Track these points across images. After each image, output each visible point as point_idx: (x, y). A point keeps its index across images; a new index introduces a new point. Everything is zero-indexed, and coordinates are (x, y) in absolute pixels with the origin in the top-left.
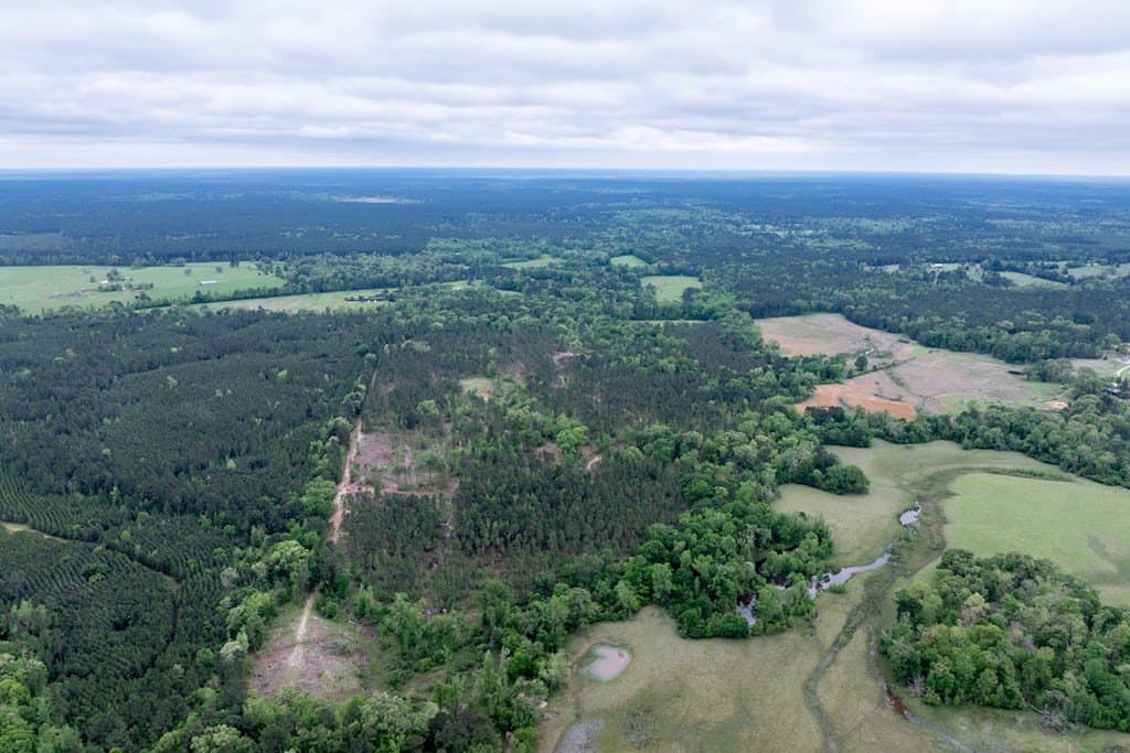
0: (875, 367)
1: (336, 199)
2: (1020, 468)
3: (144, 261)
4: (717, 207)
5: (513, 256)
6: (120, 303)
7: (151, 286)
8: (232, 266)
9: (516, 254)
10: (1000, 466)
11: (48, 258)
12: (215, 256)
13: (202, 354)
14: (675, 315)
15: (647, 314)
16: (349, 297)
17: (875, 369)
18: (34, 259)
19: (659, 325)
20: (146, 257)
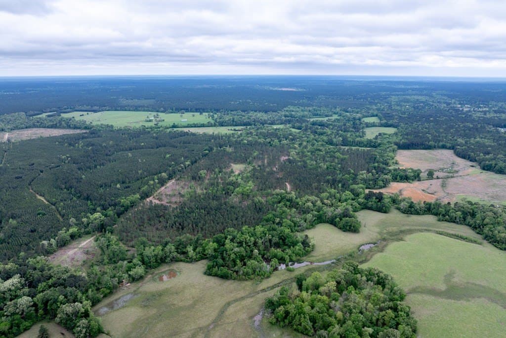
0: (437, 177)
1: (271, 88)
2: (457, 233)
3: (171, 111)
4: (445, 95)
5: (320, 115)
6: (145, 126)
7: (163, 120)
8: (200, 114)
9: (322, 114)
10: (446, 231)
11: (140, 108)
12: (197, 110)
13: (150, 147)
14: (363, 145)
15: (349, 143)
16: (230, 129)
17: (438, 178)
18: (136, 109)
19: (345, 149)
20: (172, 109)
